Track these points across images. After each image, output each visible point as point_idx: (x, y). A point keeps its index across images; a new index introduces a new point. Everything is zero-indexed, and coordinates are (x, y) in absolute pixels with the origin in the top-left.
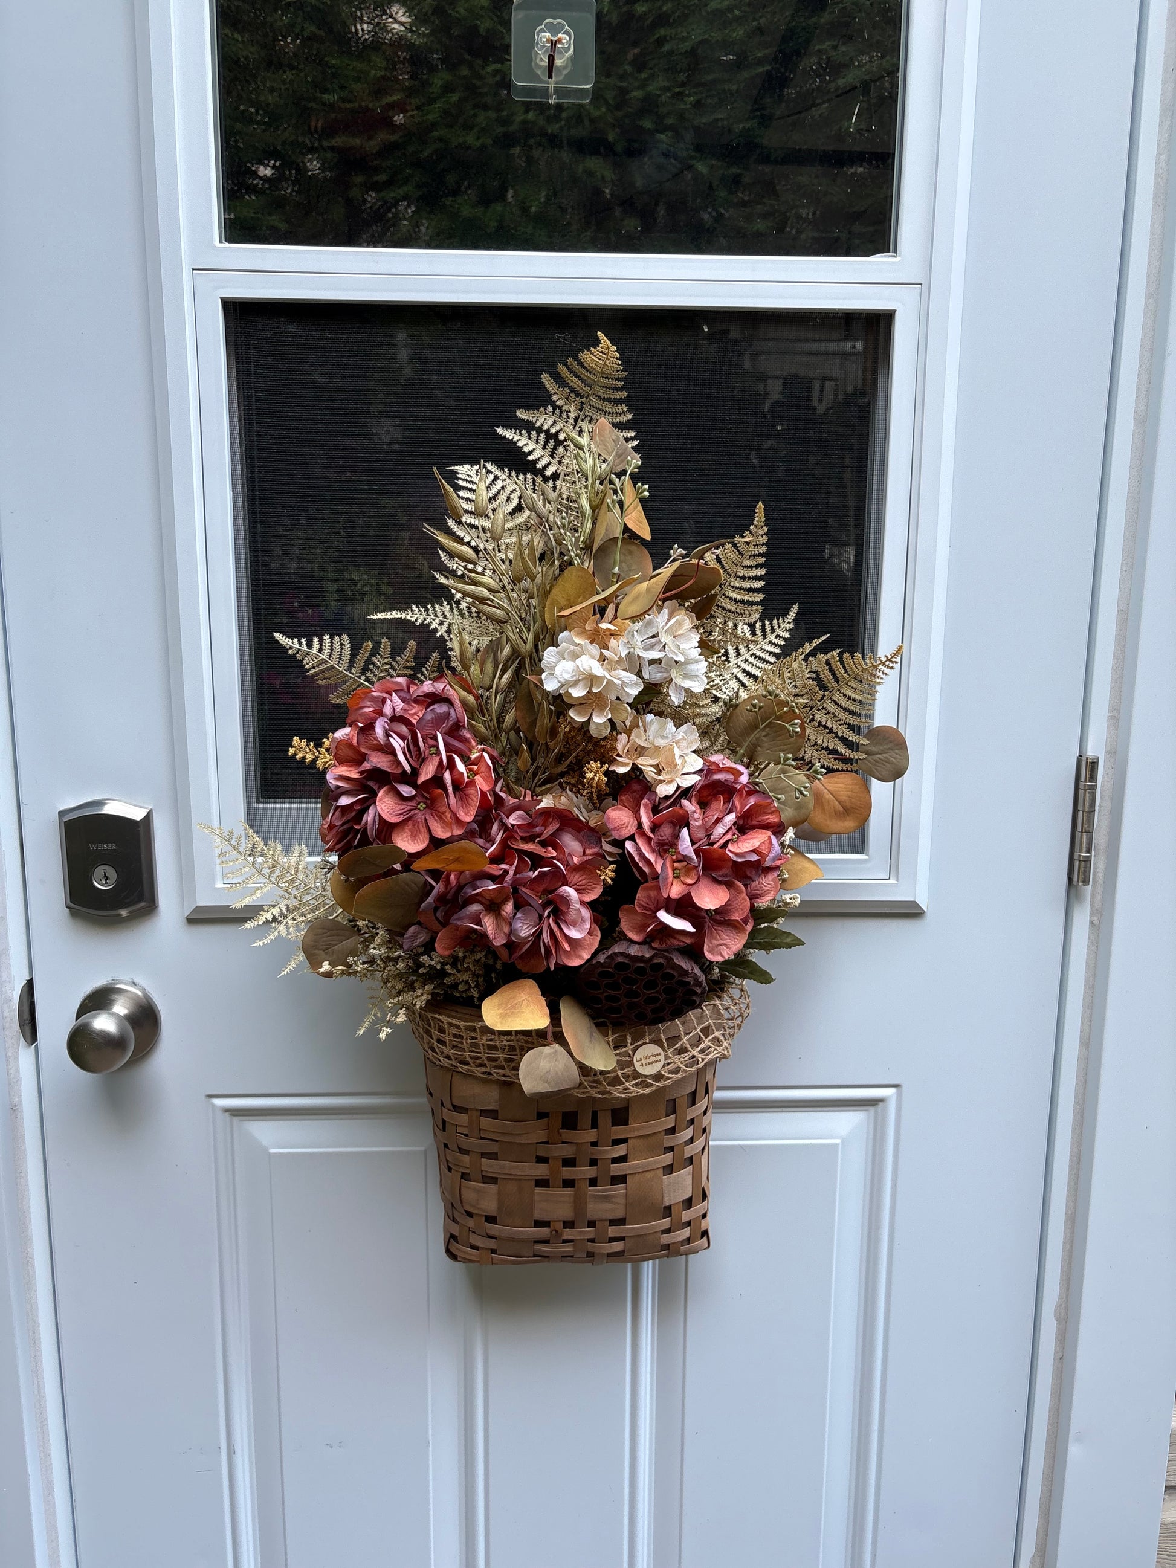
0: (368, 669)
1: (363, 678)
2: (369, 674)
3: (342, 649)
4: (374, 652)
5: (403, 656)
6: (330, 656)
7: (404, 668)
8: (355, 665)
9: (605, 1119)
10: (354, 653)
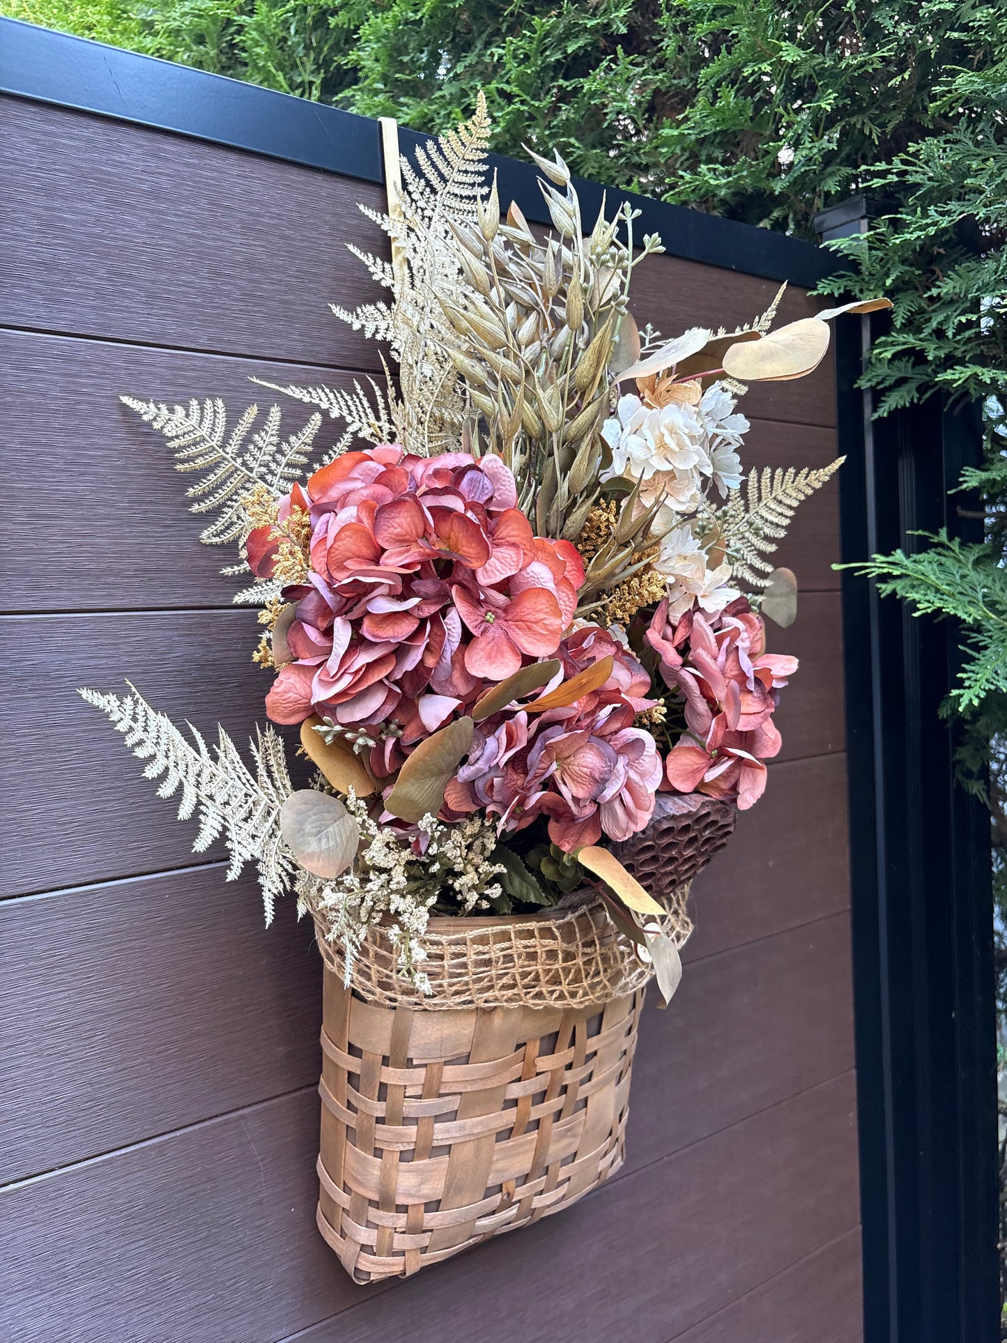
0: (247, 450)
1: (239, 460)
2: (247, 456)
3: (215, 417)
4: (258, 426)
5: (300, 435)
6: (200, 424)
7: (297, 453)
8: (231, 441)
9: (582, 1031)
10: (231, 423)
